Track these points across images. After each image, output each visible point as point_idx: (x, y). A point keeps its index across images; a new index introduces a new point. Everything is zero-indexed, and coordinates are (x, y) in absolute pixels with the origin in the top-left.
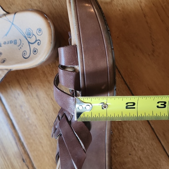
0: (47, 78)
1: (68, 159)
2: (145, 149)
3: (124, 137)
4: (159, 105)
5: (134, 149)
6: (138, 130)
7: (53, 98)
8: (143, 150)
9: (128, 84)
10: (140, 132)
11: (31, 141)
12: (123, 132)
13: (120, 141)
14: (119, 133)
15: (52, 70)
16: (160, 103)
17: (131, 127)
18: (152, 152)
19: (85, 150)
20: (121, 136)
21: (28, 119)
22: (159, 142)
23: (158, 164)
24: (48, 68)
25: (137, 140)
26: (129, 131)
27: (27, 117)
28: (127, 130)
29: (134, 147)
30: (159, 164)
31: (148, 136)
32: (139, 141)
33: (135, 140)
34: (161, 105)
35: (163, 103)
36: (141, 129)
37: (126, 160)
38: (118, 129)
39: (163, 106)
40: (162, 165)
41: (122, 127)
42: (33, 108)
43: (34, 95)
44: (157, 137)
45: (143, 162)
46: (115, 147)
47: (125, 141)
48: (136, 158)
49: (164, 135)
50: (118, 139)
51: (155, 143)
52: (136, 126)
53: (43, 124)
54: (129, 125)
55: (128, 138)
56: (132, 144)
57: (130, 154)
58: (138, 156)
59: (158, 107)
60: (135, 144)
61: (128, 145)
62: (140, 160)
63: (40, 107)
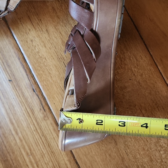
0: (56, 13)
1: (80, 68)
2: (143, 74)
3: (125, 65)
4: (120, 124)
5: (134, 75)
6: (138, 57)
7: (61, 32)
8: (142, 75)
9: (131, 16)
10: (140, 59)
11: (41, 72)
12: (125, 60)
13: (122, 69)
14: (121, 61)
15: (61, 6)
16: (121, 123)
17: (132, 55)
18: (150, 76)
19: (95, 60)
20: (122, 64)
21: (38, 52)
22: (156, 67)
23: (154, 86)
24: (57, 4)
25: (136, 66)
26: (130, 59)
27: (37, 50)
28: (128, 58)
29: (134, 73)
30: (156, 86)
31: (147, 62)
32: (139, 68)
33: (135, 67)
34: (122, 124)
35: (123, 123)
36: (141, 56)
37: (127, 85)
38: (120, 58)
39: (123, 125)
40: (158, 87)
41: (124, 56)
42: (43, 42)
43: (44, 30)
44: (155, 63)
45: (141, 86)
46: (117, 73)
47: (127, 68)
48: (136, 83)
49: (161, 60)
50: (120, 66)
51: (153, 69)
52: (137, 54)
53: (52, 56)
54: (130, 53)
55: (129, 65)
56: (132, 70)
57: (130, 79)
58: (137, 80)
59: (119, 125)
60: (135, 70)
61: (129, 71)
62: (139, 84)
63: (49, 41)
